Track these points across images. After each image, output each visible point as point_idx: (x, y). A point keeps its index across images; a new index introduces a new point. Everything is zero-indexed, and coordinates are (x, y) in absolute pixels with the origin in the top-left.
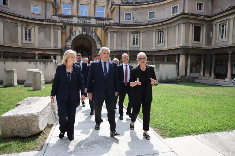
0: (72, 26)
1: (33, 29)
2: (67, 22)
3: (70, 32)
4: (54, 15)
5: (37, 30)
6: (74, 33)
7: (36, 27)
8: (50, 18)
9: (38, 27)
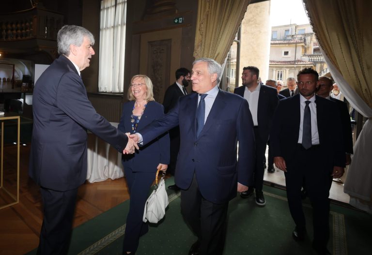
0: (323, 64)
1: (285, 71)
2: (317, 60)
3: (320, 70)
4: (303, 56)
5: (287, 71)
6: (325, 70)
7: (287, 69)
8: (299, 59)
9: (288, 69)
